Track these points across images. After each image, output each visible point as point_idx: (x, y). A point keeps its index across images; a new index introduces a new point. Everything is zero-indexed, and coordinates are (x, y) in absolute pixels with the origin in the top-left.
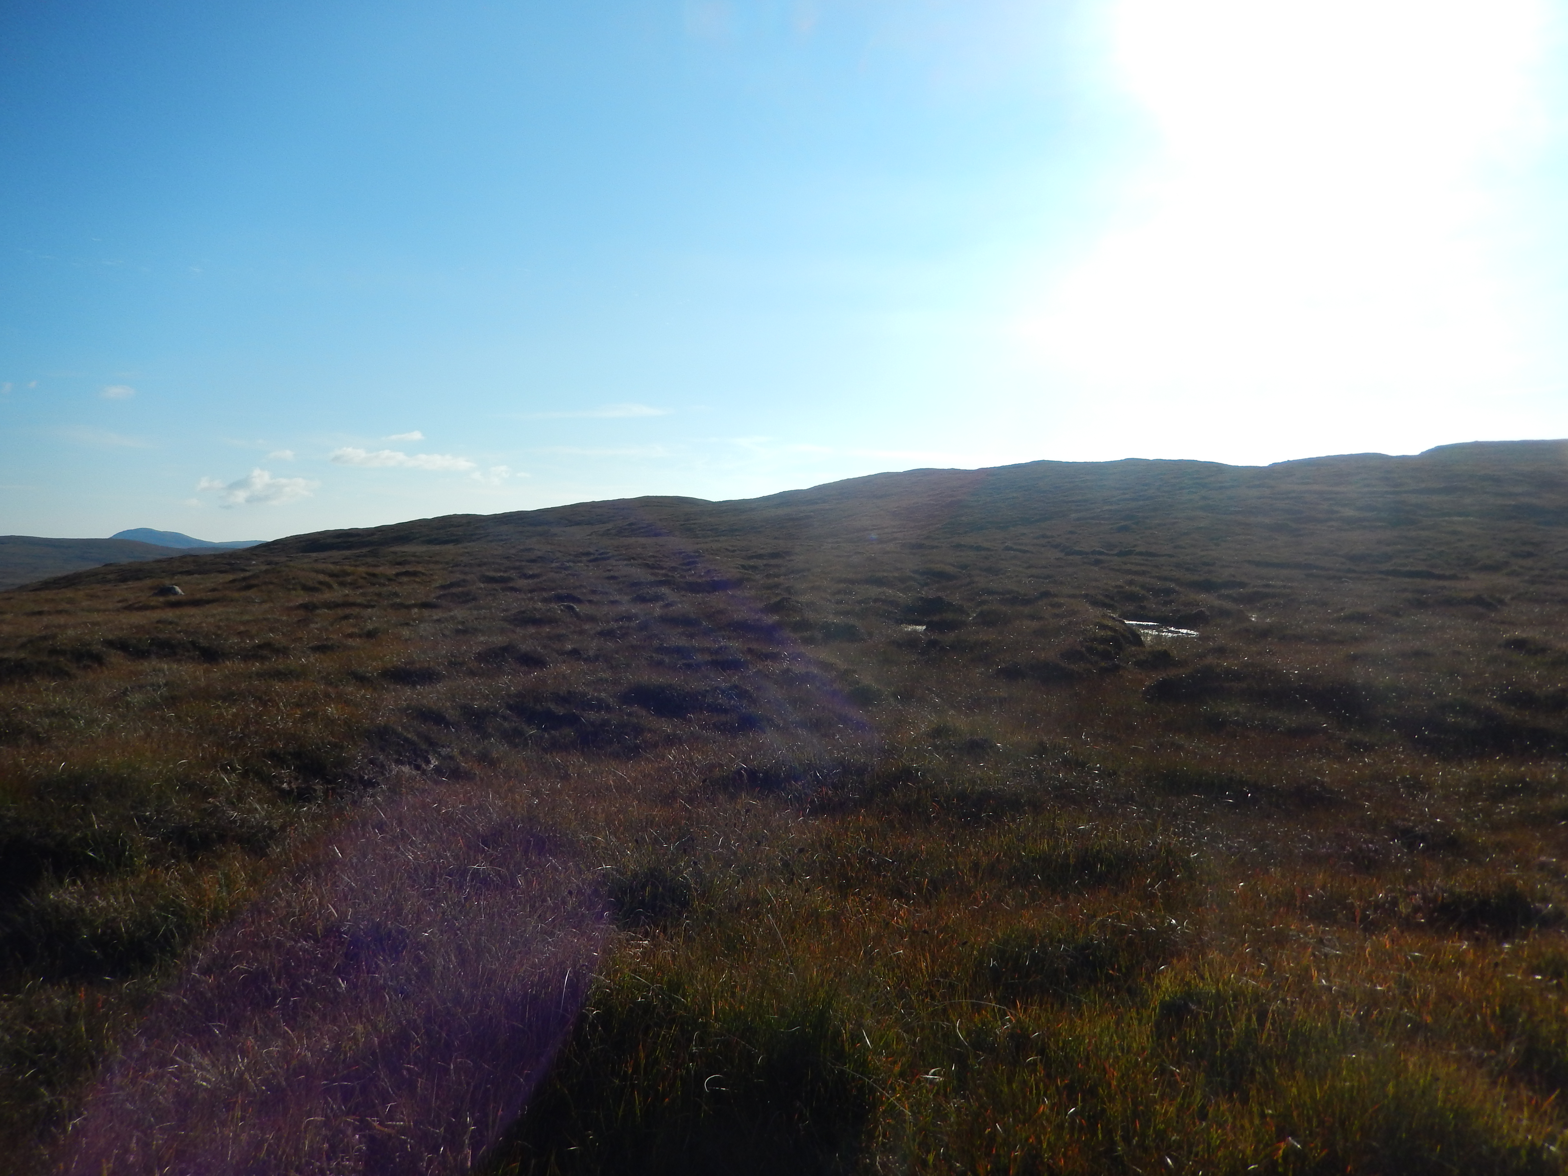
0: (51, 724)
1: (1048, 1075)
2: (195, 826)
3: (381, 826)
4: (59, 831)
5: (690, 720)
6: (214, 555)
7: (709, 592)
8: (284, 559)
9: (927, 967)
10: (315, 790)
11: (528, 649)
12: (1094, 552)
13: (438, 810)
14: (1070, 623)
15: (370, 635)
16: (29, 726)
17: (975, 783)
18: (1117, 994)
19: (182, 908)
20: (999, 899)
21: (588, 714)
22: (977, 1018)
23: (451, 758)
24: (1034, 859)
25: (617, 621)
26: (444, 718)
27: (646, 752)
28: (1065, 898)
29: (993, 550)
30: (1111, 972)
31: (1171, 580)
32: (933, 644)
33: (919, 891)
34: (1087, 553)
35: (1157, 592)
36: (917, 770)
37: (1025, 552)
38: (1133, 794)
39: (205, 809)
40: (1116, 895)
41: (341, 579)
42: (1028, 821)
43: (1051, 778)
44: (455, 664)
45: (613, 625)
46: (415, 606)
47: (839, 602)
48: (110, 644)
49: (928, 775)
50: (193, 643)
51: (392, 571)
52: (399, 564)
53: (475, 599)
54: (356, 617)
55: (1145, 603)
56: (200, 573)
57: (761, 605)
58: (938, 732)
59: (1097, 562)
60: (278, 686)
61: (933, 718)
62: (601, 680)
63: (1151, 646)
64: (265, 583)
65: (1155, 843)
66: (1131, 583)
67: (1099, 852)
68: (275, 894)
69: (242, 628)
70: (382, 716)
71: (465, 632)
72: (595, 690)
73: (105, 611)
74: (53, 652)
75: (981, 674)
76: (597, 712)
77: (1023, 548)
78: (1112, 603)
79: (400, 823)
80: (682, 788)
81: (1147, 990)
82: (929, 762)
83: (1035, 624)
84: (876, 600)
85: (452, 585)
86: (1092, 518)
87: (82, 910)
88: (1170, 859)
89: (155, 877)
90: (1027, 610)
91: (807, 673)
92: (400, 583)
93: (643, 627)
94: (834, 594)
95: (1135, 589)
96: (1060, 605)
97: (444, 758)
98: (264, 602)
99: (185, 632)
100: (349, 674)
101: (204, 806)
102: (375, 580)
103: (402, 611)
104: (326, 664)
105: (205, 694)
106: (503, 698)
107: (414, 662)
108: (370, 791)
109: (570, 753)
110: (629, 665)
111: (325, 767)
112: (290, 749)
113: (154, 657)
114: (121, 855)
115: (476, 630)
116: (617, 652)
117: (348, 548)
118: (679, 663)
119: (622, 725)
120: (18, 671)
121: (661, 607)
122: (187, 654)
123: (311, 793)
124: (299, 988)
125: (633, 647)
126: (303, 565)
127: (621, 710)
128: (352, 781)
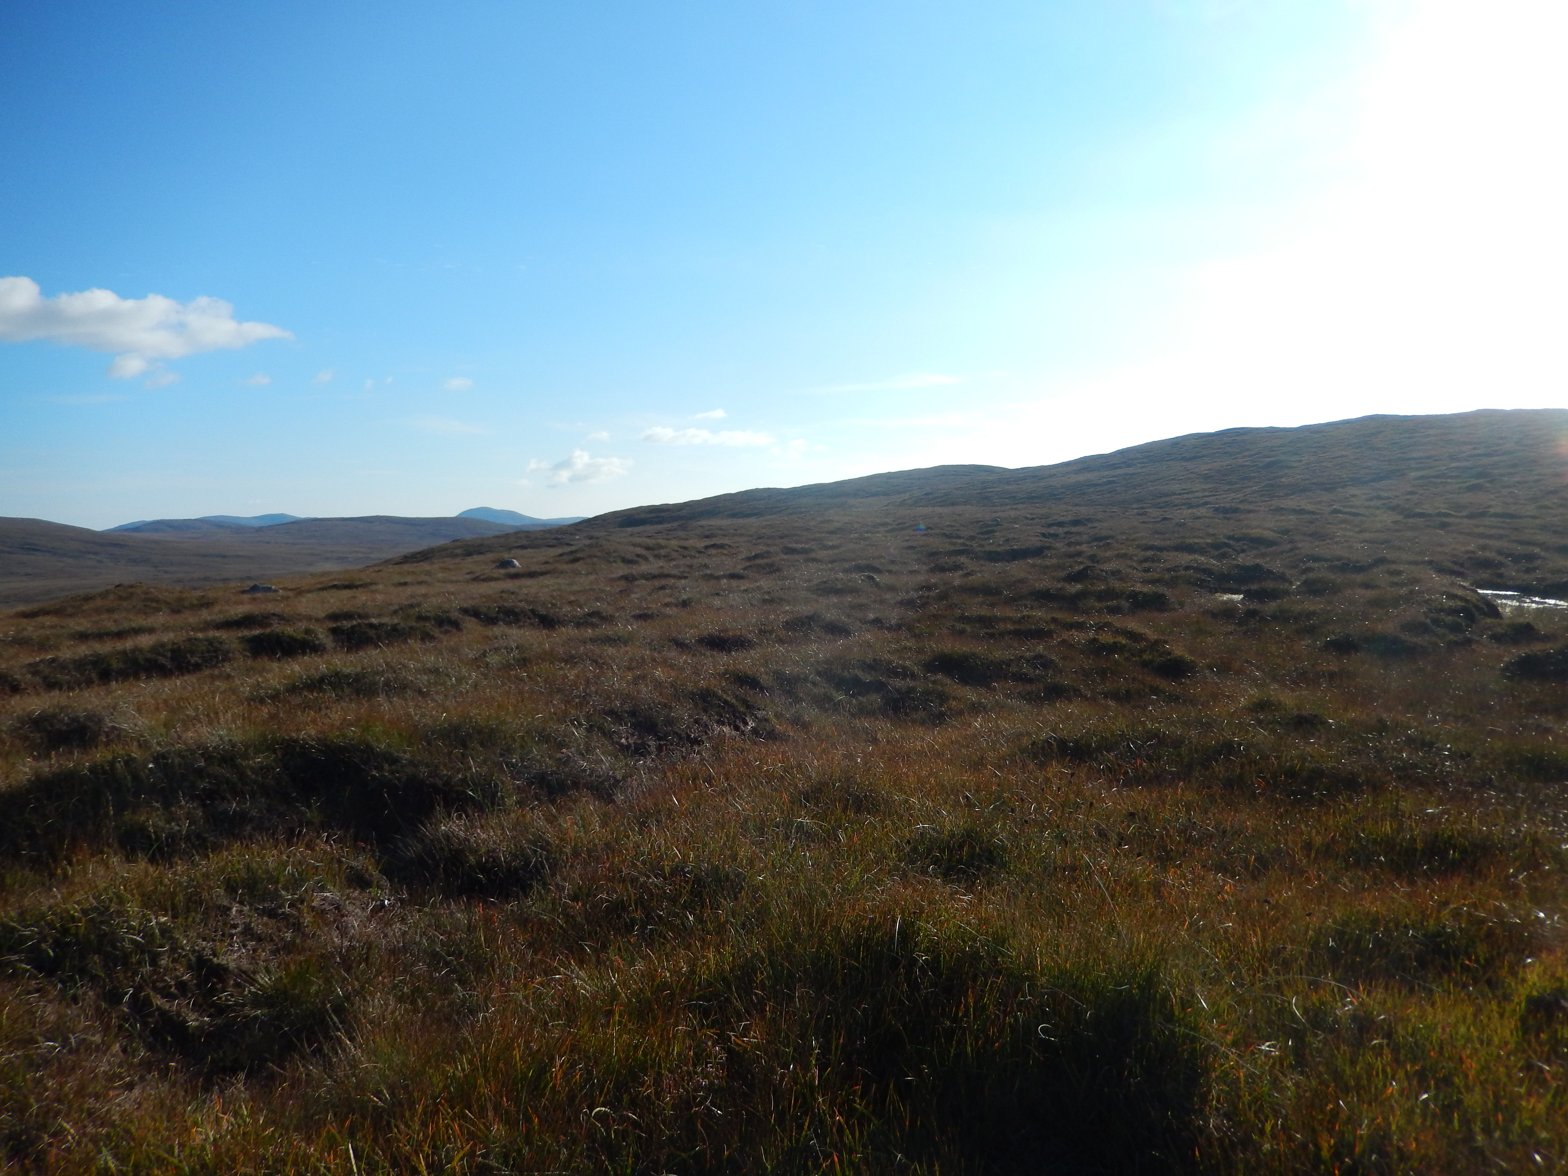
0: (429, 681)
1: (1397, 1061)
2: (553, 773)
3: (709, 780)
4: (445, 772)
5: (994, 689)
6: (544, 531)
7: (1008, 561)
8: (603, 534)
9: (1258, 943)
10: (649, 746)
11: (833, 618)
12: (1439, 514)
13: (760, 767)
14: (1411, 592)
15: (685, 604)
16: (412, 681)
17: (1304, 760)
18: (1475, 984)
19: (548, 843)
20: (1336, 880)
21: (894, 681)
22: (1314, 998)
23: (766, 720)
24: (1375, 842)
25: (916, 590)
26: (758, 683)
27: (951, 719)
28: (1412, 883)
29: (1318, 514)
30: (1467, 962)
31: (1535, 544)
32: (1251, 614)
33: (1247, 867)
34: (1430, 515)
35: (1517, 559)
36: (1240, 745)
37: (1355, 515)
38: (1491, 779)
39: (560, 759)
40: (1472, 884)
41: (656, 552)
42: (1368, 801)
43: (1392, 758)
44: (765, 632)
45: (914, 595)
46: (724, 576)
47: (1147, 570)
48: (465, 611)
49: (1252, 750)
50: (533, 611)
51: (701, 544)
52: (707, 537)
53: (778, 570)
54: (671, 588)
55: (1503, 570)
56: (532, 547)
57: (1063, 574)
58: (1262, 706)
59: (1443, 526)
60: (611, 650)
61: (1253, 691)
62: (905, 648)
63: (1510, 618)
64: (590, 556)
65: (1519, 831)
66: (1484, 548)
67: (1451, 837)
68: (624, 836)
69: (572, 598)
70: (704, 679)
71: (771, 601)
72: (900, 658)
73: (456, 582)
74: (420, 618)
75: (1308, 646)
76: (902, 679)
77: (1354, 510)
78: (1462, 570)
79: (727, 779)
80: (991, 755)
81: (1510, 984)
82: (1253, 737)
83: (1370, 594)
84: (1187, 568)
85: (756, 557)
86: (1437, 477)
87: (469, 841)
88: (1537, 849)
89: (524, 816)
90: (1359, 578)
91: (1115, 643)
92: (709, 555)
93: (943, 597)
94: (1141, 562)
95: (1489, 554)
96: (1399, 573)
97: (760, 721)
98: (587, 574)
99: (526, 601)
100: (670, 641)
101: (559, 756)
102: (686, 553)
103: (713, 582)
104: (649, 631)
105: (550, 657)
106: (812, 665)
107: (727, 630)
108: (696, 748)
109: (877, 719)
110: (931, 634)
111: (657, 725)
112: (626, 707)
113: (501, 623)
114: (494, 795)
115: (781, 599)
116: (919, 621)
117: (660, 522)
118: (982, 632)
119: (927, 693)
120: (395, 634)
121: (961, 576)
122: (528, 621)
123: (645, 748)
124: (653, 918)
125: (934, 616)
126: (622, 539)
127: (925, 678)
128: (680, 738)
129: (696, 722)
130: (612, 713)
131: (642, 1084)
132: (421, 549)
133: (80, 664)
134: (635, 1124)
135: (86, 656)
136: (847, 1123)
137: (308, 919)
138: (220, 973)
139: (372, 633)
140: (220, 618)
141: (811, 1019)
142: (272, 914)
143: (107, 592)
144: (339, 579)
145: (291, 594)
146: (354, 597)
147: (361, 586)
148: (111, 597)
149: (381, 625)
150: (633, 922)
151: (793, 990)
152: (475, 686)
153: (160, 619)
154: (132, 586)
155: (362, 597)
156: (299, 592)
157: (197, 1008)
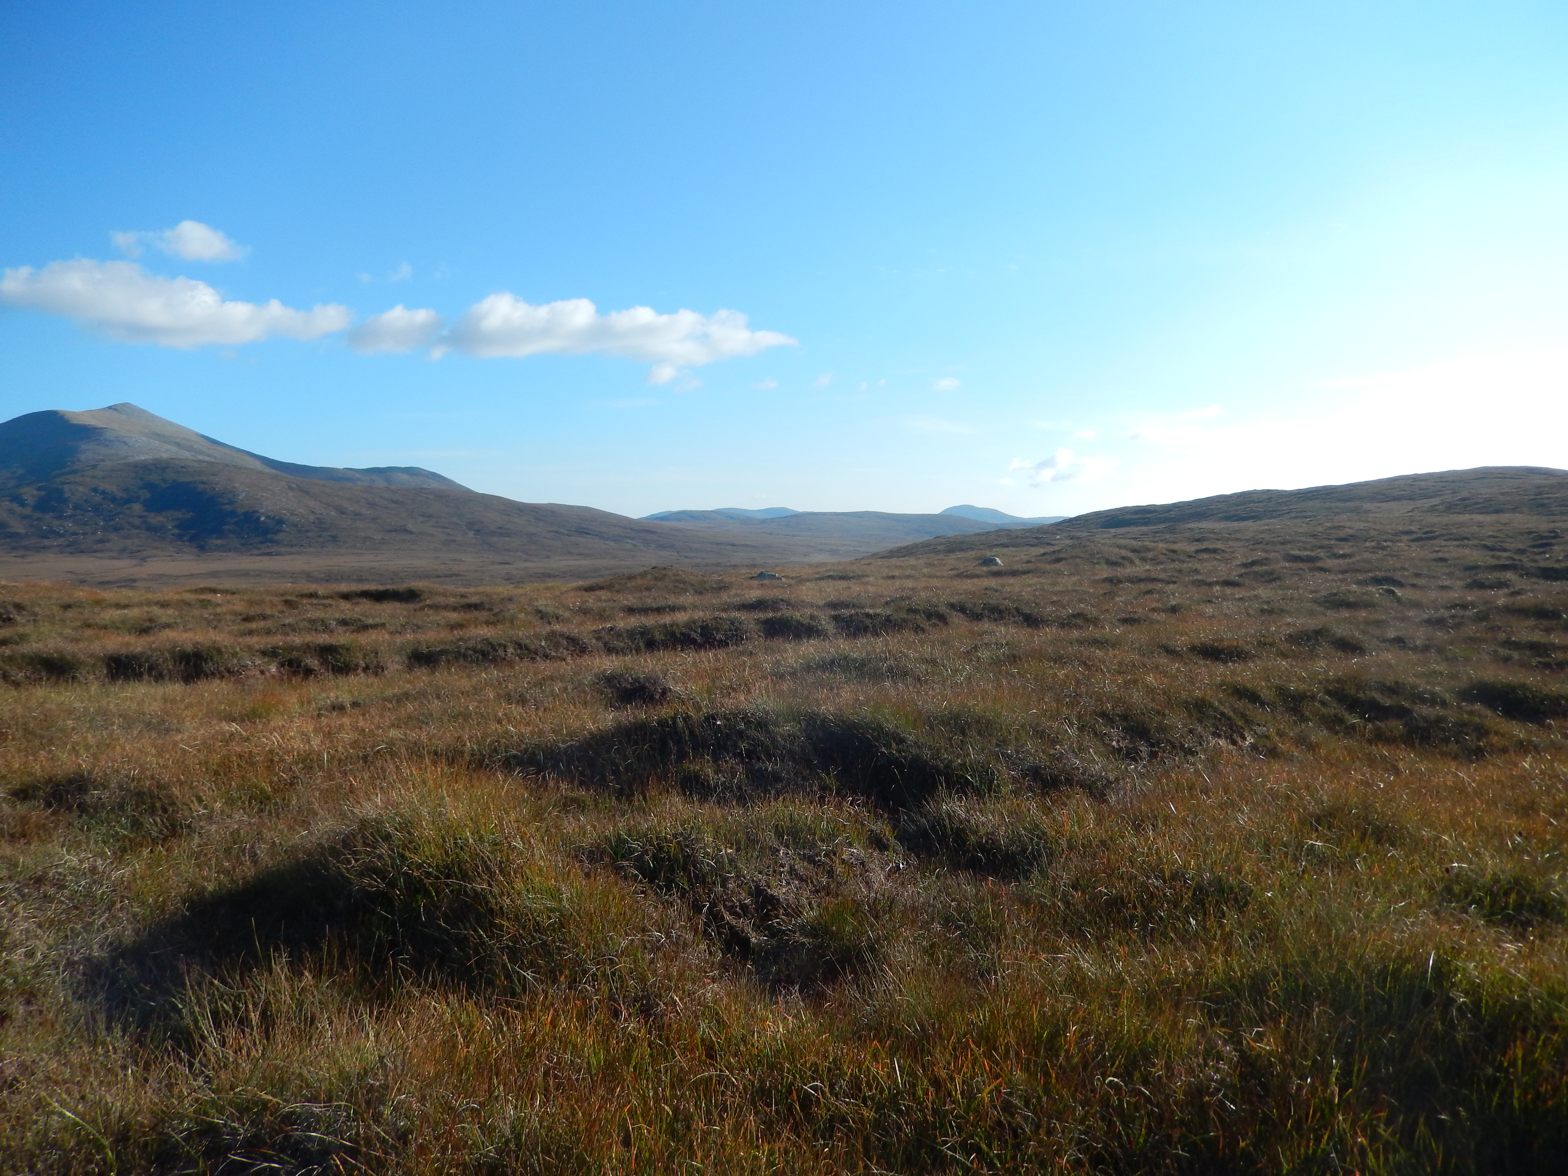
0: (927, 670)
2: (1047, 767)
3: (1207, 792)
4: (946, 756)
5: (1550, 727)
8: (1087, 534)
10: (1140, 751)
11: (1345, 633)
13: (1262, 785)
15: (1174, 610)
16: (912, 669)
21: (1420, 708)
23: (1267, 737)
25: (1447, 608)
26: (1259, 697)
27: (1491, 755)
41: (1143, 555)
44: (1265, 644)
45: (1445, 613)
46: (1217, 583)
48: (952, 606)
50: (1017, 609)
51: (1192, 548)
52: (1198, 540)
53: (1279, 578)
54: (1159, 592)
60: (1099, 653)
62: (1435, 672)
64: (1073, 557)
68: (1120, 836)
69: (1055, 598)
70: (1199, 689)
71: (1270, 612)
72: (1428, 683)
73: (942, 577)
74: (911, 611)
76: (1430, 707)
80: (1545, 801)
85: (1254, 563)
87: (969, 821)
89: (1019, 804)
92: (1200, 560)
93: (1482, 617)
97: (1260, 737)
98: (1071, 575)
99: (1010, 599)
100: (1160, 647)
101: (1052, 752)
102: (1175, 557)
103: (1204, 588)
104: (1136, 635)
105: (1039, 655)
106: (1321, 683)
107: (1222, 640)
108: (1191, 759)
109: (1398, 747)
110: (1467, 659)
111: (1149, 731)
112: (1118, 710)
113: (986, 619)
114: (991, 783)
115: (1282, 610)
116: (1451, 644)
117: (1146, 524)
118: (1534, 662)
119: (1462, 725)
120: (889, 625)
121: (1505, 595)
122: (1012, 619)
123: (1137, 753)
124: (1154, 918)
125: (1471, 639)
126: (1105, 540)
127: (1459, 707)
128: (1174, 747)
129: (1191, 731)
130: (1103, 715)
131: (1154, 1065)
132: (906, 544)
133: (631, 634)
134: (1148, 1100)
135: (635, 627)
136: (1370, 1145)
137: (839, 869)
138: (773, 901)
139: (868, 622)
140: (737, 600)
141: (1330, 1038)
142: (811, 860)
143: (646, 573)
144: (834, 571)
145: (793, 582)
146: (849, 588)
147: (853, 577)
148: (649, 577)
149: (876, 615)
150: (1133, 918)
151: (1311, 1008)
152: (969, 678)
153: (688, 599)
154: (665, 569)
155: (856, 588)
156: (801, 581)
157: (756, 928)
